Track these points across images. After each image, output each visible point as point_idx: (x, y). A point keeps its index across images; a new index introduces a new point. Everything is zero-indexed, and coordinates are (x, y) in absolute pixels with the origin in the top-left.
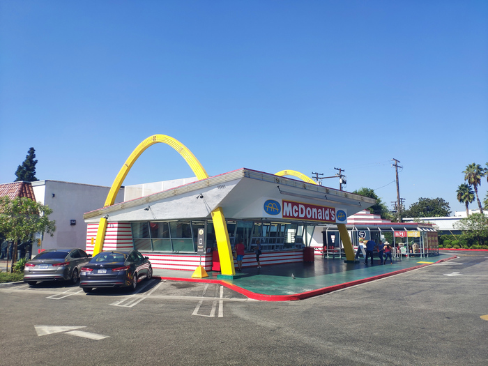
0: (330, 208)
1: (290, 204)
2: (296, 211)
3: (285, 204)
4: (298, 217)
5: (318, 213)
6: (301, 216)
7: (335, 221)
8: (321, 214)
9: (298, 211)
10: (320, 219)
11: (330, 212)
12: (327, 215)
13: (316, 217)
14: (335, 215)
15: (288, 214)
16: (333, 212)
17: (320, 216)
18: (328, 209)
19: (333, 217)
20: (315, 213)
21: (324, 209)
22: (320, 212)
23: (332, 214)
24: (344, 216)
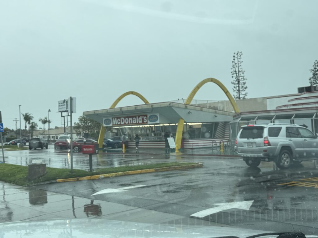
1: (116, 119)
3: (113, 119)
4: (120, 124)
6: (122, 123)
7: (147, 122)
8: (135, 120)
10: (135, 123)
11: (143, 118)
12: (140, 120)
13: (132, 123)
14: (147, 119)
15: (115, 124)
16: (145, 117)
17: (134, 121)
18: (141, 117)
19: (145, 121)
20: (131, 121)
21: (137, 117)
22: (134, 119)
23: (144, 119)
24: (156, 118)
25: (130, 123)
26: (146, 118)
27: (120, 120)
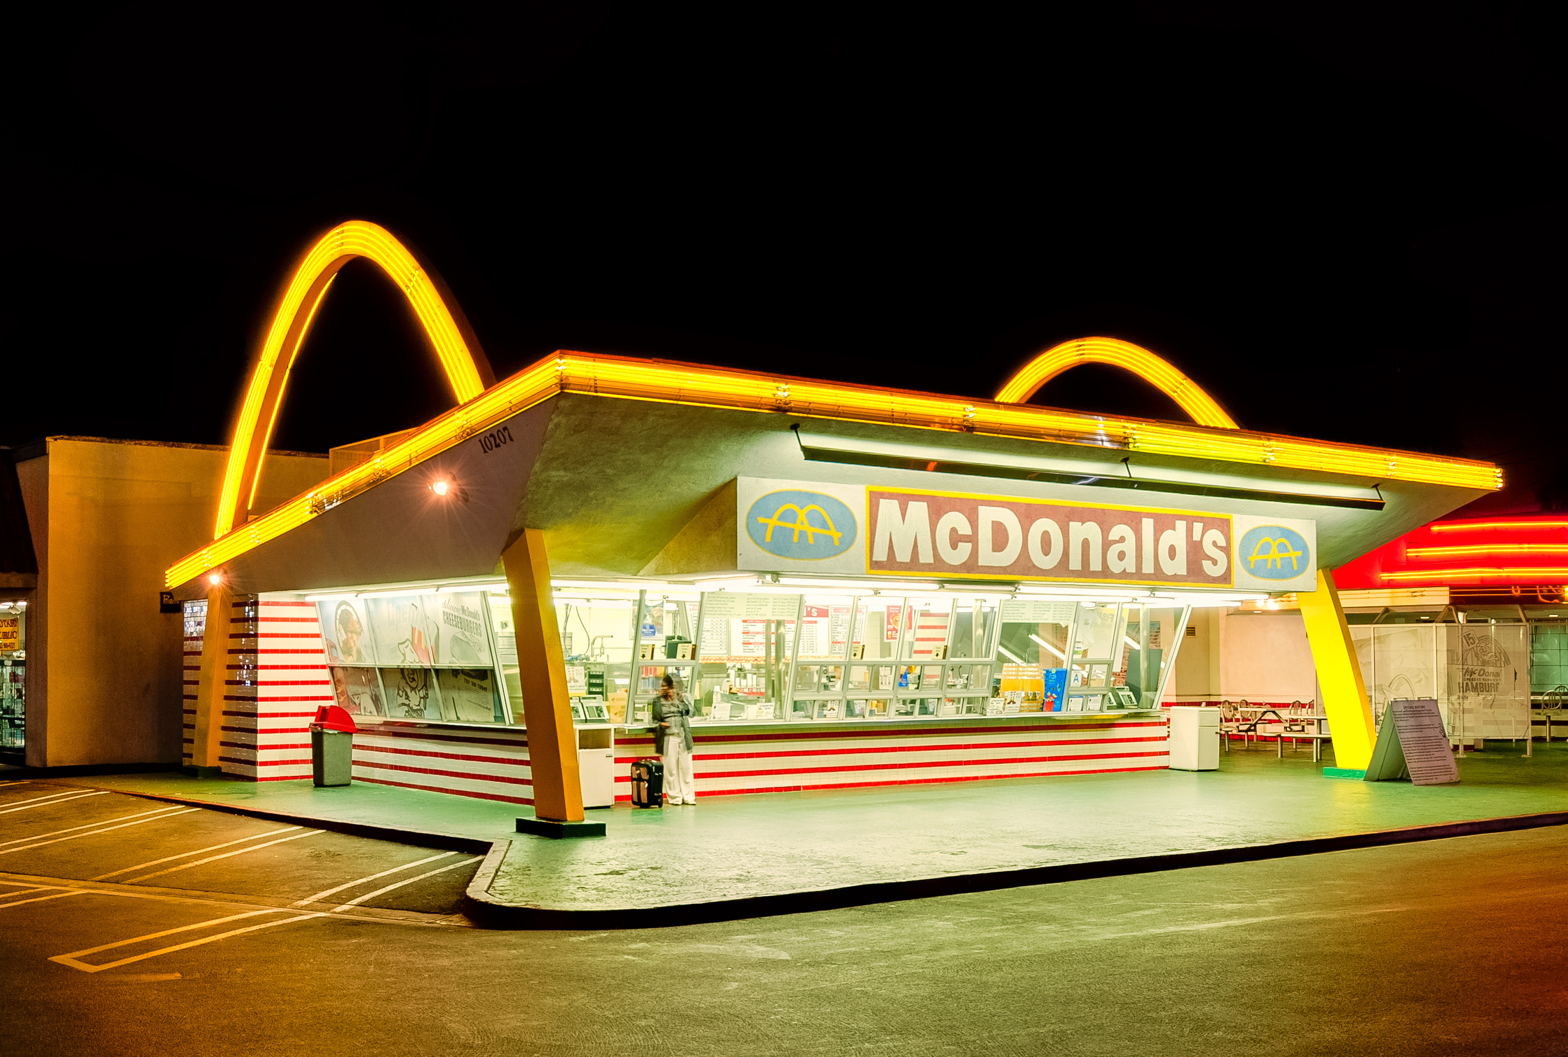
0: (1190, 520)
1: (919, 511)
2: (955, 539)
3: (888, 508)
4: (971, 564)
5: (1106, 545)
6: (987, 557)
7: (1226, 578)
8: (1129, 546)
9: (973, 539)
10: (1124, 575)
11: (1196, 537)
12: (1172, 552)
13: (1096, 565)
14: (1227, 550)
15: (903, 555)
16: (1215, 535)
17: (1122, 556)
18: (1181, 525)
19: (1215, 562)
20: (1086, 545)
21: (1148, 525)
22: (1122, 539)
23: (1208, 549)
24: (1294, 554)
25: (1075, 564)
26: (1222, 542)
27: (965, 529)
